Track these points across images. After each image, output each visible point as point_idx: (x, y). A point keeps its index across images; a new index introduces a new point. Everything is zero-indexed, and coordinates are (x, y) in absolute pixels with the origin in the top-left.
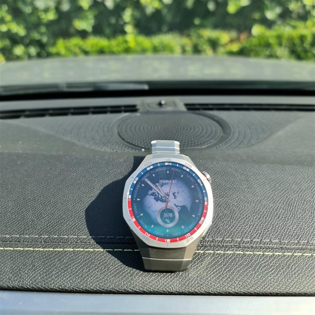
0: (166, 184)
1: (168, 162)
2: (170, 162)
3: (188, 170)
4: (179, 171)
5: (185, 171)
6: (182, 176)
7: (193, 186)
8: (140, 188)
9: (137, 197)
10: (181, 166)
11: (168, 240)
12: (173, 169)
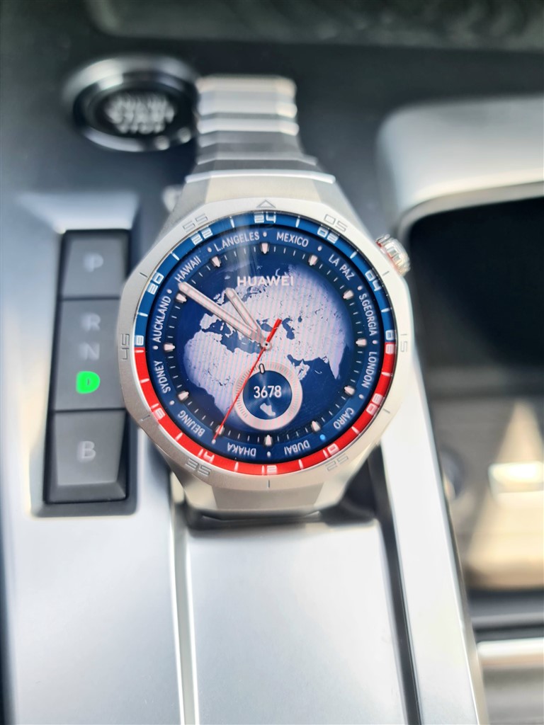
0: (258, 290)
1: (264, 213)
2: (271, 213)
3: (333, 239)
4: (304, 242)
5: (324, 241)
6: (313, 260)
7: (348, 295)
8: (171, 310)
9: (165, 340)
10: (309, 227)
11: (272, 468)
12: (282, 236)
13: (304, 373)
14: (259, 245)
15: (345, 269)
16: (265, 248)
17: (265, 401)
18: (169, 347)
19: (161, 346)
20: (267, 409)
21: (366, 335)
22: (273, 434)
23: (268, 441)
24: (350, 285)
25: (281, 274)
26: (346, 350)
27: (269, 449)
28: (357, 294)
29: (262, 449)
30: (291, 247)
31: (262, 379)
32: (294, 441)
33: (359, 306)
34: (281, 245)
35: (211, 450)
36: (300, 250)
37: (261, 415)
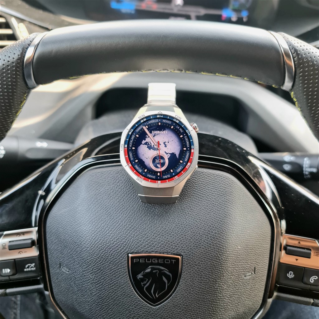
0: (158, 134)
2: (162, 115)
4: (170, 123)
5: (175, 122)
6: (172, 127)
9: (132, 146)
10: (171, 119)
11: (159, 182)
12: (164, 121)
13: (169, 156)
15: (181, 130)
16: (160, 124)
17: (158, 163)
18: (134, 148)
21: (186, 147)
23: (159, 174)
24: (182, 134)
26: (181, 151)
28: (184, 136)
29: (157, 176)
31: (158, 158)
32: (166, 175)
33: (184, 139)
35: (143, 176)
37: (157, 167)
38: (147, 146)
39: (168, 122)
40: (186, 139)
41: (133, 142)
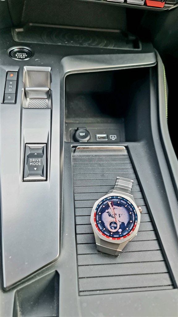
0: (116, 208)
1: (120, 197)
2: (121, 197)
3: (130, 204)
4: (125, 203)
5: (128, 203)
6: (126, 206)
7: (131, 213)
8: (102, 208)
9: (99, 212)
10: (126, 201)
11: (111, 238)
12: (122, 201)
13: (120, 224)
14: (118, 201)
15: (131, 209)
16: (119, 202)
17: (113, 226)
18: (100, 213)
19: (99, 213)
20: (113, 228)
21: (132, 220)
22: (113, 232)
23: (112, 233)
24: (131, 212)
25: (120, 207)
26: (128, 222)
27: (111, 235)
28: (132, 213)
29: (110, 234)
30: (123, 203)
31: (113, 223)
32: (116, 235)
33: (132, 215)
34: (121, 202)
35: (102, 232)
36: (124, 204)
37: (112, 229)
38: (108, 214)
39: (124, 202)
40: (133, 216)
41: (101, 209)
